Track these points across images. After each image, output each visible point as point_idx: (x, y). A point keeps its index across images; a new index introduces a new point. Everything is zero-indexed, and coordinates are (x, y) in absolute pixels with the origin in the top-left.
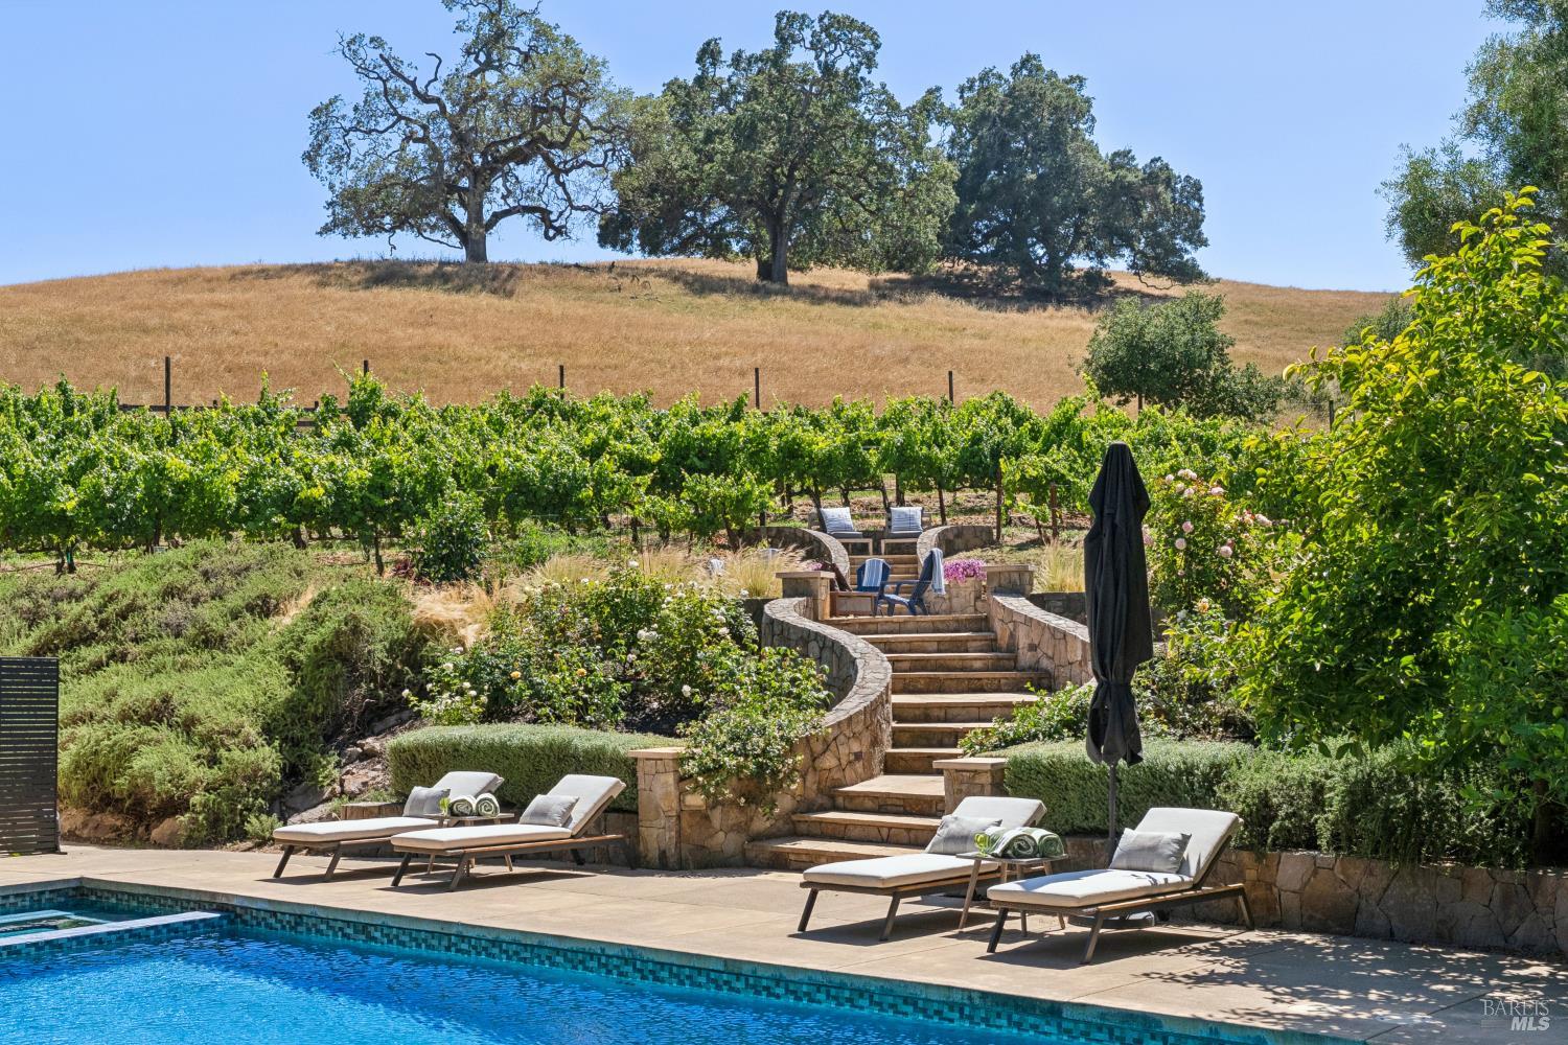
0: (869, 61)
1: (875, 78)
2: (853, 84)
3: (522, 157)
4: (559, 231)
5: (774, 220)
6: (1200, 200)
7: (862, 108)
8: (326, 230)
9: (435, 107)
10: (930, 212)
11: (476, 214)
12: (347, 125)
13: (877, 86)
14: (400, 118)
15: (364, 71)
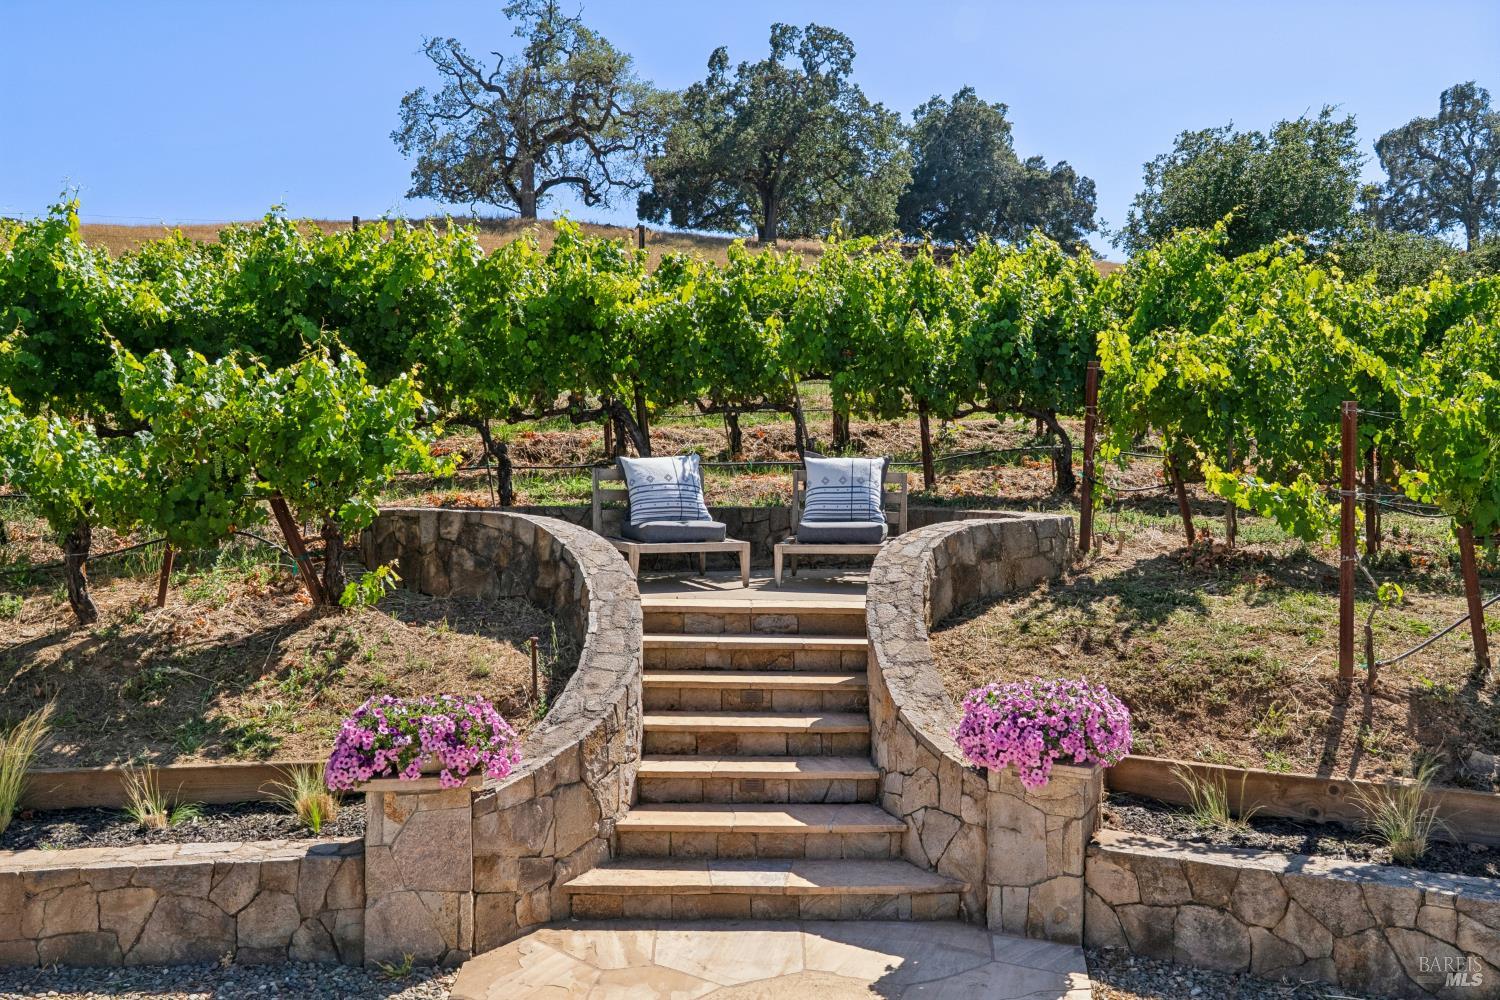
0: (846, 67)
1: (850, 81)
2: (832, 85)
3: (563, 136)
4: (597, 199)
5: (768, 191)
6: (1094, 196)
7: (838, 103)
8: (410, 195)
9: (497, 95)
10: (891, 192)
11: (528, 184)
12: (431, 112)
13: (851, 86)
14: (473, 106)
15: (445, 67)
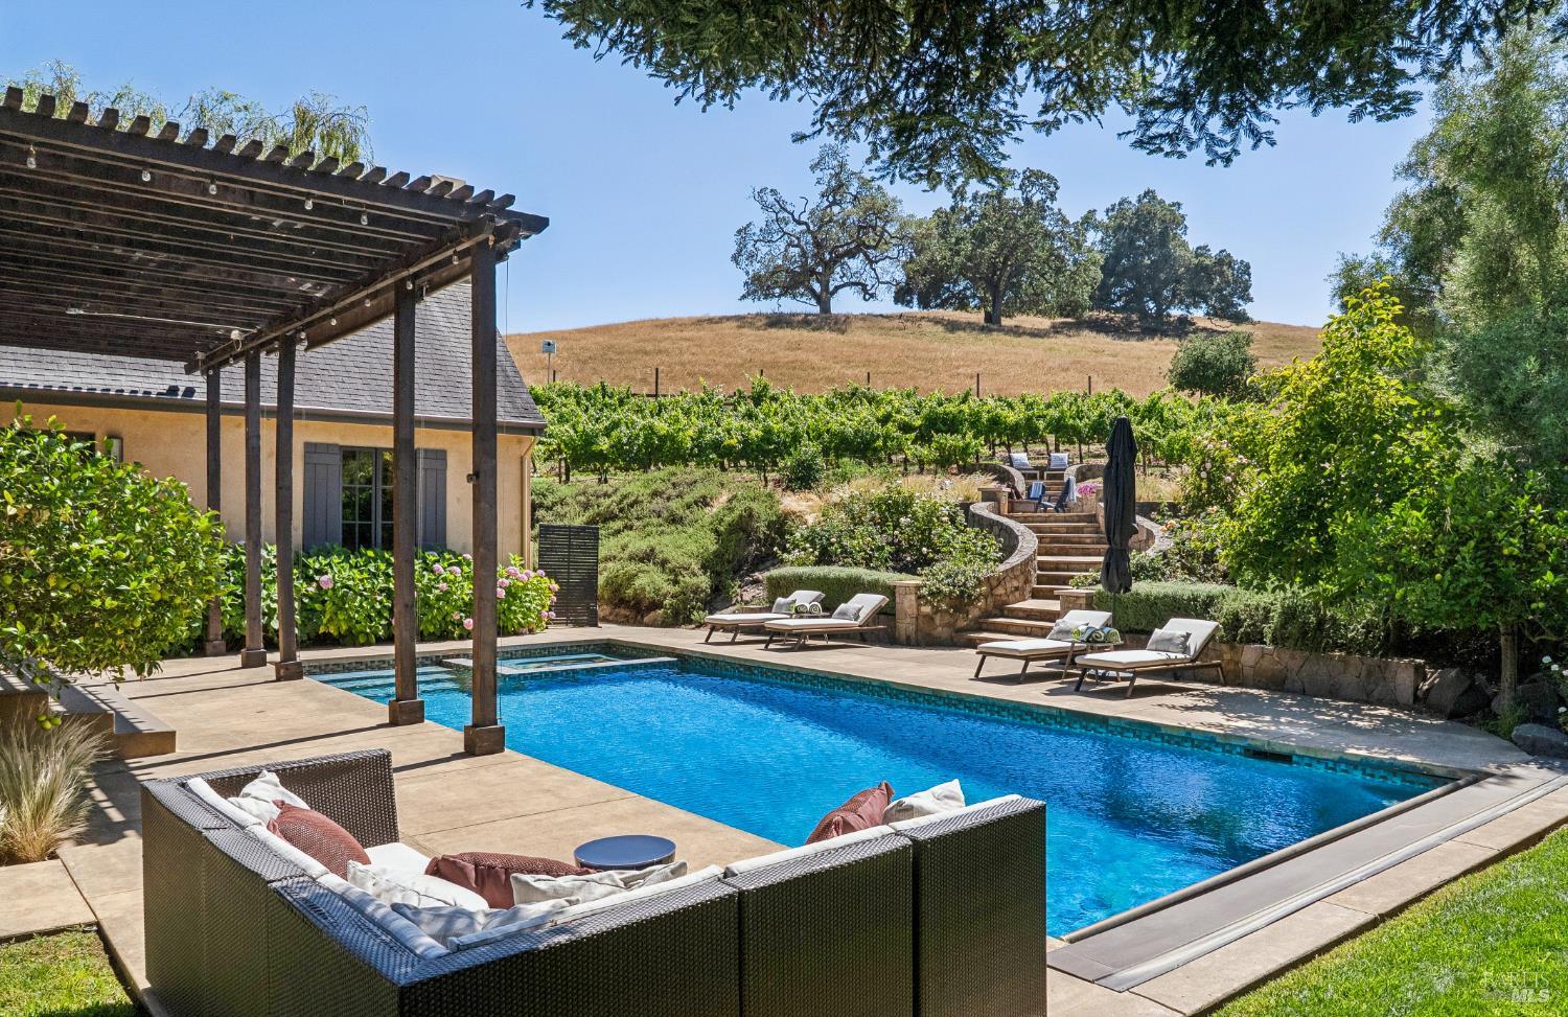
0: (1052, 197)
1: (1055, 206)
2: (1042, 209)
3: (851, 254)
4: (872, 296)
5: (993, 287)
6: (1249, 275)
7: (1047, 223)
8: (744, 297)
9: (804, 227)
10: (1086, 283)
11: (825, 287)
12: (756, 238)
13: (1056, 210)
14: (785, 233)
15: (765, 207)
